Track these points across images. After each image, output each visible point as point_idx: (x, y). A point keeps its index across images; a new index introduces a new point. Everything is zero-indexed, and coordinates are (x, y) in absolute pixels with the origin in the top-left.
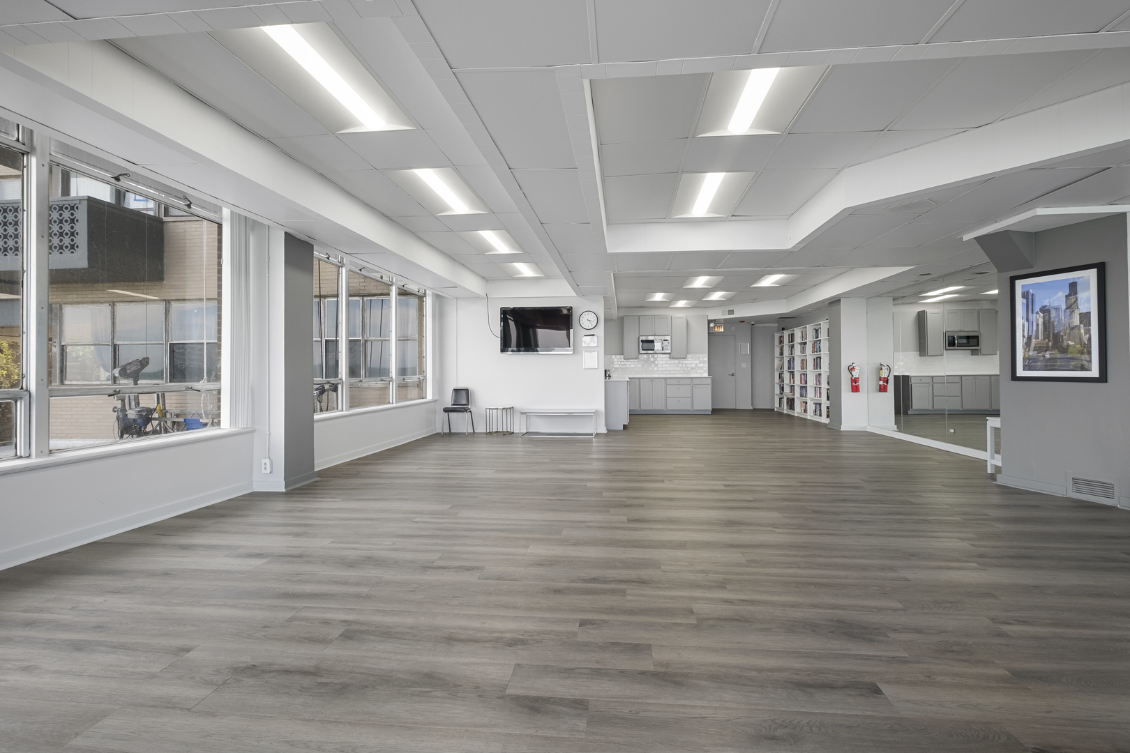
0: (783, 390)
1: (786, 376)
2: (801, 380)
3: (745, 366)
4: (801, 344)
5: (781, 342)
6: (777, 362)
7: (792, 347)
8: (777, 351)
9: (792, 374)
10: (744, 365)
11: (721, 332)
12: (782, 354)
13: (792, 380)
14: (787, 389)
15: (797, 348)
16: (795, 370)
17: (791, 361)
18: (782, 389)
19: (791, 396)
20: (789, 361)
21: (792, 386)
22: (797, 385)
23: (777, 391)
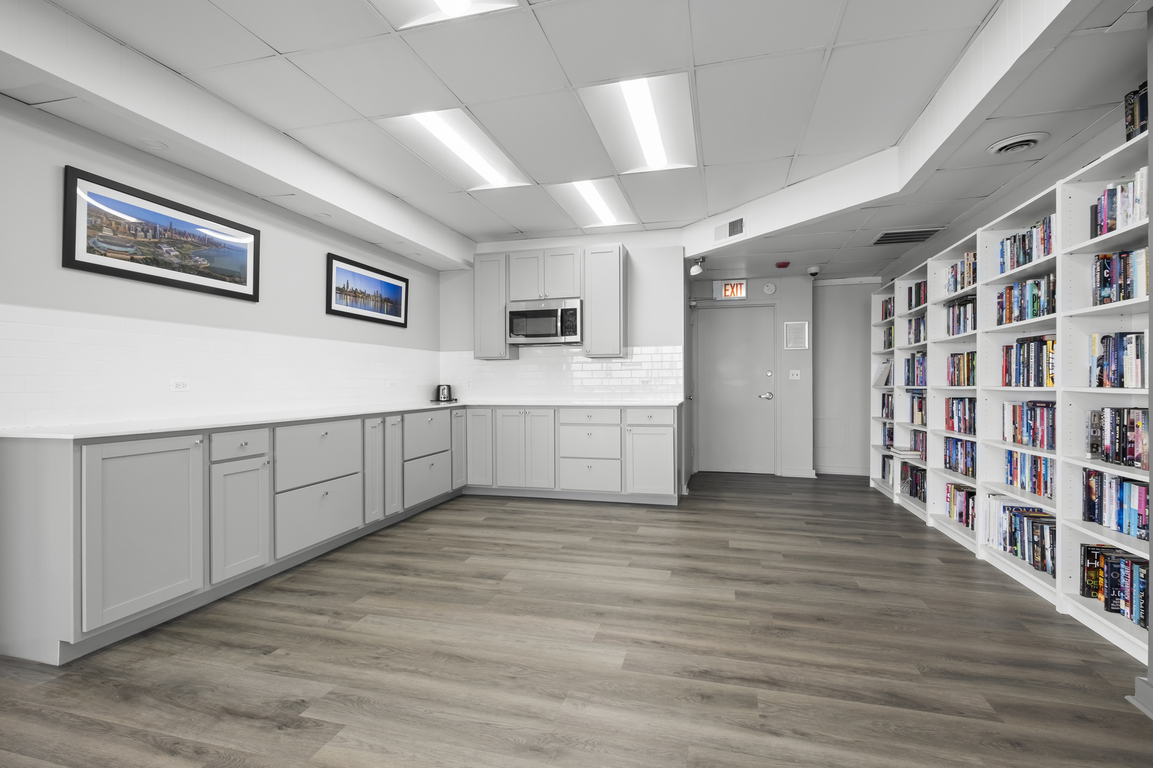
0: (891, 438)
1: (902, 402)
2: (950, 418)
3: (800, 375)
4: (950, 304)
5: (887, 312)
6: (877, 368)
7: (919, 320)
8: (878, 337)
9: (919, 399)
10: (795, 375)
11: (742, 300)
12: (889, 343)
13: (918, 415)
14: (903, 440)
15: (938, 319)
16: (929, 387)
17: (917, 359)
18: (890, 434)
19: (913, 459)
20: (910, 363)
21: (916, 432)
22: (935, 433)
23: (877, 438)
